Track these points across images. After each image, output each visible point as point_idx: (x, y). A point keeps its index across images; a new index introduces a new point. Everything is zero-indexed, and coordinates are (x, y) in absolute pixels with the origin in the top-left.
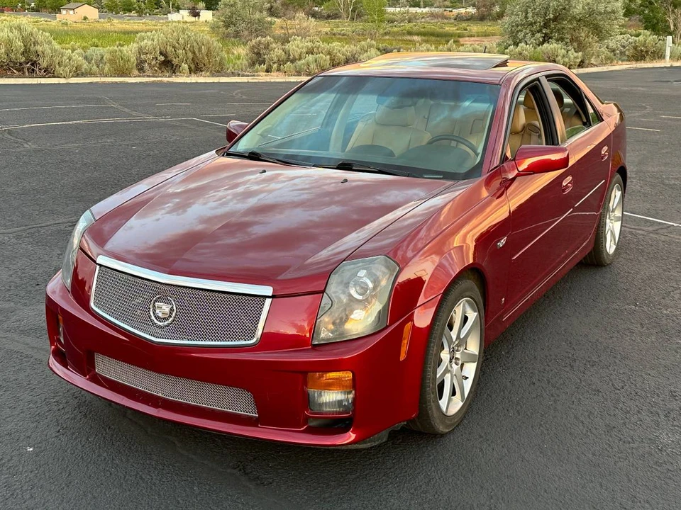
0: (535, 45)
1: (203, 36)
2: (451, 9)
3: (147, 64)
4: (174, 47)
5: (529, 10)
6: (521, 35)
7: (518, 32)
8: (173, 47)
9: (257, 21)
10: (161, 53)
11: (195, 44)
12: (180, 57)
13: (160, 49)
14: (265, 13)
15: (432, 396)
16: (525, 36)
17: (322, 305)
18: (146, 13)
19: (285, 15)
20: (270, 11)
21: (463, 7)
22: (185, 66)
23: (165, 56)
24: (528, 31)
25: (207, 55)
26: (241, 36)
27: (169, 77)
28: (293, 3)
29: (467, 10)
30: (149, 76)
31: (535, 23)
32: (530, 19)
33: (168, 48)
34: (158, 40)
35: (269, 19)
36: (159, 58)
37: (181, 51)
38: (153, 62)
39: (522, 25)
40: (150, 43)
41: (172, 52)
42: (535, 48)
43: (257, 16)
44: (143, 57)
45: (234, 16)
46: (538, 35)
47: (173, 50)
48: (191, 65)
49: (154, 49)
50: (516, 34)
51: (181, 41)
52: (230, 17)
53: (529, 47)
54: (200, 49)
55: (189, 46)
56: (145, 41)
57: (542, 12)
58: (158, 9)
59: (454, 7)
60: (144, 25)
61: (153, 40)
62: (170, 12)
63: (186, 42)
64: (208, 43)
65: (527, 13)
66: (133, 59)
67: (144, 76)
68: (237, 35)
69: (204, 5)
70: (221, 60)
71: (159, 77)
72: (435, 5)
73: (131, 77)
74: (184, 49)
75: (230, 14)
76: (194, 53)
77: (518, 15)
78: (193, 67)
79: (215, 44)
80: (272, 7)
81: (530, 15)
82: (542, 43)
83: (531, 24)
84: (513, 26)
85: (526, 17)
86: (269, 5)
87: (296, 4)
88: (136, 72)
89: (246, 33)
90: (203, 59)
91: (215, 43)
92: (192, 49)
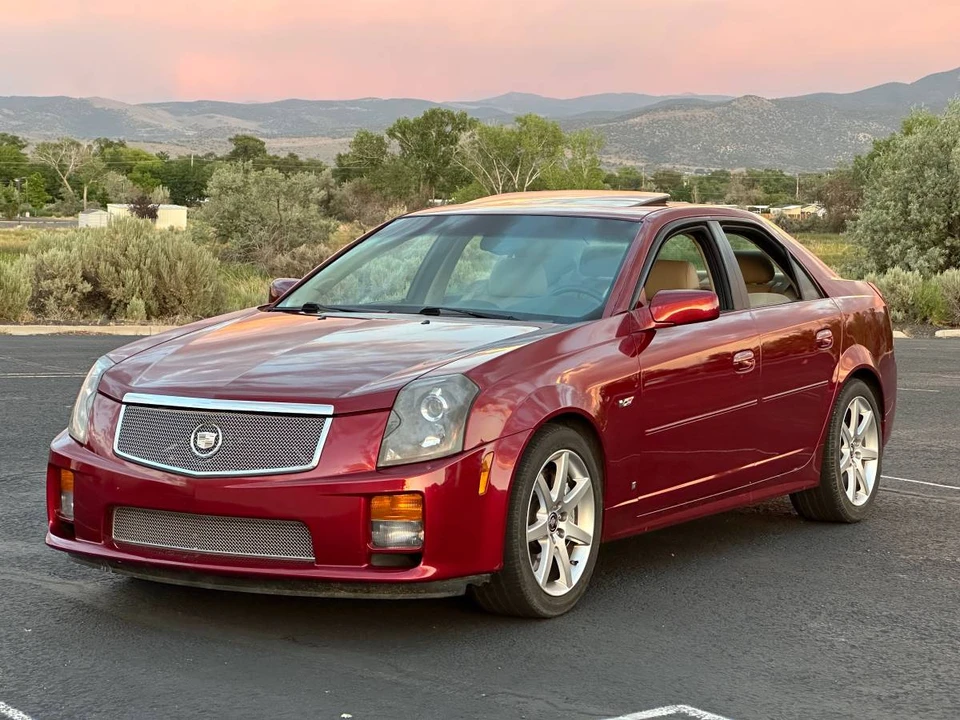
0: (926, 271)
1: (181, 241)
2: (766, 207)
3: (52, 300)
4: (116, 264)
5: (911, 197)
6: (894, 251)
7: (888, 244)
8: (112, 264)
9: (295, 224)
10: (86, 277)
11: (162, 257)
12: (128, 285)
13: (84, 268)
14: (314, 208)
15: (521, 551)
16: (903, 253)
17: (389, 423)
18: (24, 211)
19: (360, 215)
20: (327, 208)
21: (796, 204)
22: (137, 303)
23: (95, 283)
24: (910, 242)
25: (187, 280)
26: (255, 257)
27: (101, 324)
28: (381, 189)
29: (806, 210)
30: (56, 323)
31: (927, 225)
32: (914, 216)
33: (102, 266)
34: (81, 249)
35: (324, 222)
36: (80, 287)
37: (130, 272)
38: (68, 296)
39: (896, 229)
40: (61, 254)
41: (109, 273)
42: (926, 278)
43: (296, 212)
44: (45, 284)
45: (242, 213)
46: (935, 251)
47: (113, 269)
48: (151, 302)
49: (72, 267)
50: (884, 249)
51: (133, 251)
52: (233, 216)
53: (914, 277)
54: (172, 268)
55: (148, 261)
56: (52, 251)
57: (942, 200)
58: (53, 201)
59: (774, 203)
60: (19, 238)
61: (69, 248)
62: (81, 210)
63: (143, 254)
64: (191, 255)
65: (908, 203)
66: (26, 287)
67: (47, 323)
68: (248, 254)
69: (168, 193)
70: (218, 290)
71: (80, 324)
72: (728, 197)
73: (18, 323)
74: (138, 267)
75: (232, 209)
76: (159, 276)
77: (887, 208)
78: (154, 305)
79: (206, 258)
80: (330, 197)
81: (914, 206)
82: (942, 269)
83: (919, 227)
84: (876, 232)
85: (906, 213)
86: (323, 193)
87: (389, 190)
88: (29, 315)
89: (268, 250)
90: (178, 289)
91: (206, 256)
92: (154, 267)
